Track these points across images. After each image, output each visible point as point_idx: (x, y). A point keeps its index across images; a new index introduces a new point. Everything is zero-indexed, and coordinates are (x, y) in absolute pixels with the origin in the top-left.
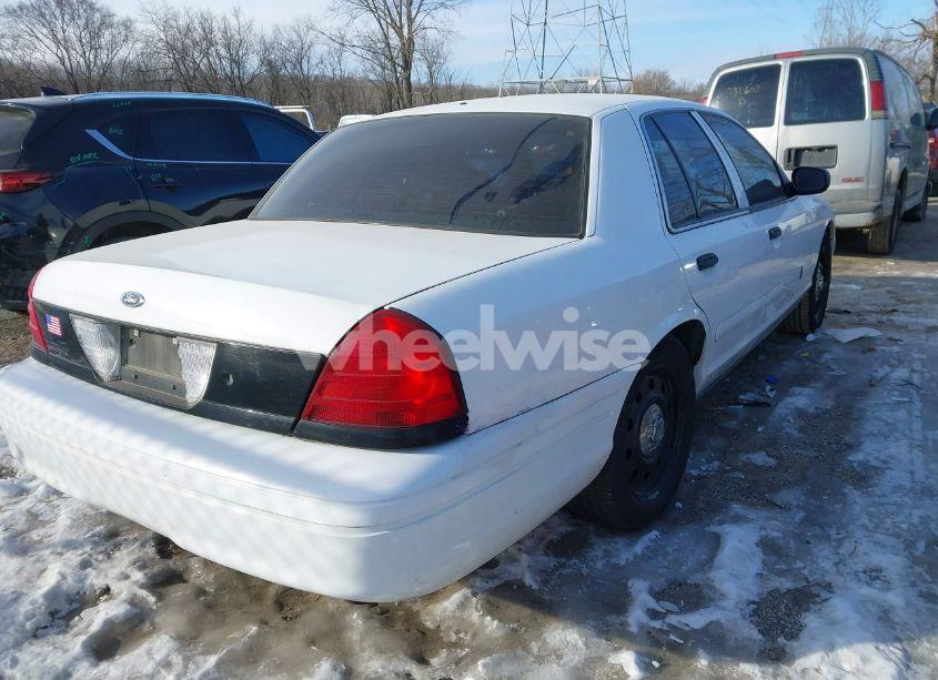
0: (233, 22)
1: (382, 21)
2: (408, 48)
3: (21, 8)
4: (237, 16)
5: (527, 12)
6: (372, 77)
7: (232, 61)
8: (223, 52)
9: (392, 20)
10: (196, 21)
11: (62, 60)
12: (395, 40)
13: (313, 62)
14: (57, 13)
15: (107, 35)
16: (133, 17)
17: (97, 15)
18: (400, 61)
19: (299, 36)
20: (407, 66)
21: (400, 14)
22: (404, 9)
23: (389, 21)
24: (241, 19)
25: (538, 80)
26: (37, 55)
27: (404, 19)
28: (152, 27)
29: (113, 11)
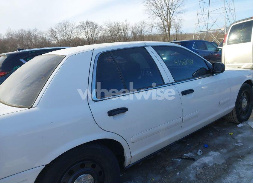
0: (125, 23)
1: (162, 19)
2: (169, 25)
3: (79, 26)
4: (126, 22)
5: (202, 12)
6: (160, 33)
7: (124, 33)
8: (122, 31)
9: (165, 18)
10: (116, 24)
11: (87, 37)
12: (166, 24)
13: (145, 31)
14: (86, 26)
15: (96, 30)
16: (103, 25)
17: (95, 25)
18: (167, 29)
19: (141, 25)
20: (169, 30)
21: (167, 16)
22: (169, 15)
23: (164, 18)
24: (127, 23)
25: (206, 30)
26: (81, 36)
27: (168, 17)
28: (106, 27)
29: (98, 24)
